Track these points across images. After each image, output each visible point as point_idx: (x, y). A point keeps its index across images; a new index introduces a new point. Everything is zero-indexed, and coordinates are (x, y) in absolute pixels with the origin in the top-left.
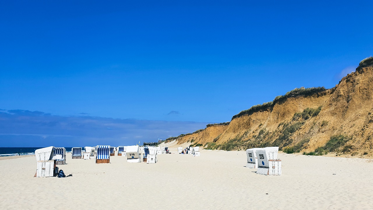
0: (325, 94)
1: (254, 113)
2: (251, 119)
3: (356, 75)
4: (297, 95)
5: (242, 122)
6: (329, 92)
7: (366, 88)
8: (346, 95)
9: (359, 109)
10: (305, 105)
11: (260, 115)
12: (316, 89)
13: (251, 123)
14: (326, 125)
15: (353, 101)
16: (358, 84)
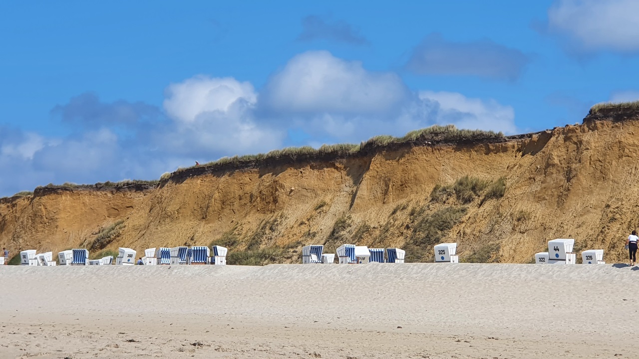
0: (505, 150)
1: (290, 171)
2: (282, 186)
3: (584, 131)
4: (438, 142)
5: (235, 190)
6: (513, 147)
7: (600, 159)
8: (563, 165)
9: (589, 196)
10: (457, 168)
11: (310, 176)
12: (484, 135)
13: (282, 196)
14: (526, 218)
15: (579, 180)
16: (588, 149)
